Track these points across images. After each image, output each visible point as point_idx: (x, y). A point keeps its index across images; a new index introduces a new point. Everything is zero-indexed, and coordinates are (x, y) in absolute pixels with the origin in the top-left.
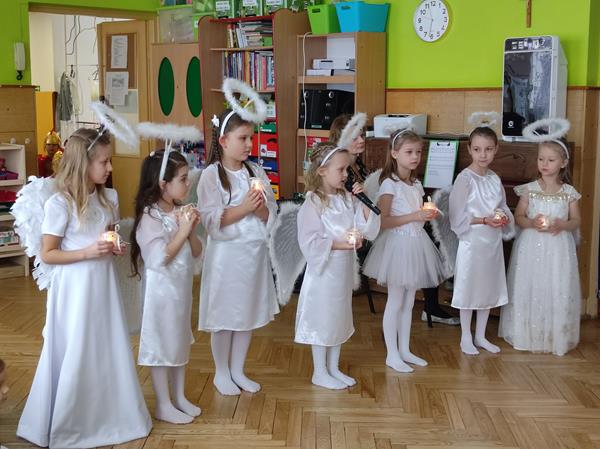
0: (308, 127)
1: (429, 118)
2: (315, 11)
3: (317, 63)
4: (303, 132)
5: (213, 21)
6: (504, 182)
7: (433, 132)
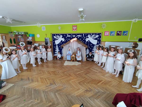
2: (27, 35)
3: (28, 39)
4: (28, 45)
5: (16, 35)
6: (45, 48)
7: (40, 45)
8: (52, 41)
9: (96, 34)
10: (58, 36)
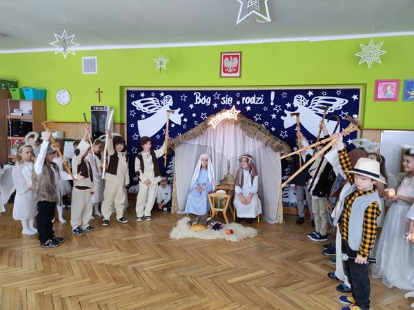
0: (12, 136)
1: (64, 133)
2: (13, 90)
3: (15, 110)
4: (10, 138)
7: (66, 138)
8: (122, 124)
9: (336, 90)
10: (153, 102)
